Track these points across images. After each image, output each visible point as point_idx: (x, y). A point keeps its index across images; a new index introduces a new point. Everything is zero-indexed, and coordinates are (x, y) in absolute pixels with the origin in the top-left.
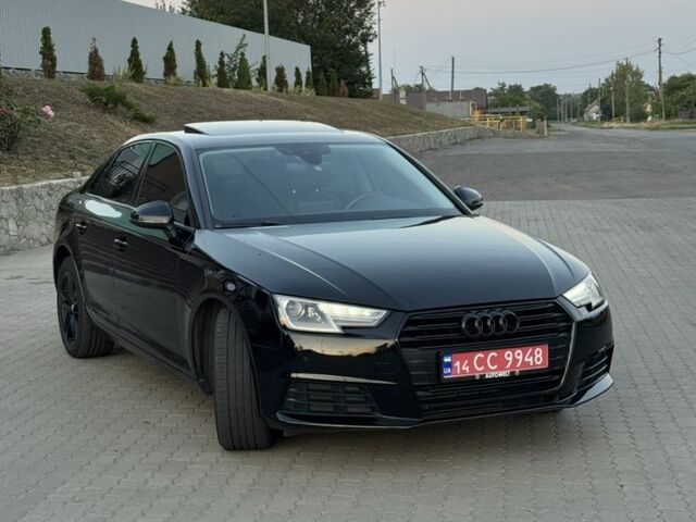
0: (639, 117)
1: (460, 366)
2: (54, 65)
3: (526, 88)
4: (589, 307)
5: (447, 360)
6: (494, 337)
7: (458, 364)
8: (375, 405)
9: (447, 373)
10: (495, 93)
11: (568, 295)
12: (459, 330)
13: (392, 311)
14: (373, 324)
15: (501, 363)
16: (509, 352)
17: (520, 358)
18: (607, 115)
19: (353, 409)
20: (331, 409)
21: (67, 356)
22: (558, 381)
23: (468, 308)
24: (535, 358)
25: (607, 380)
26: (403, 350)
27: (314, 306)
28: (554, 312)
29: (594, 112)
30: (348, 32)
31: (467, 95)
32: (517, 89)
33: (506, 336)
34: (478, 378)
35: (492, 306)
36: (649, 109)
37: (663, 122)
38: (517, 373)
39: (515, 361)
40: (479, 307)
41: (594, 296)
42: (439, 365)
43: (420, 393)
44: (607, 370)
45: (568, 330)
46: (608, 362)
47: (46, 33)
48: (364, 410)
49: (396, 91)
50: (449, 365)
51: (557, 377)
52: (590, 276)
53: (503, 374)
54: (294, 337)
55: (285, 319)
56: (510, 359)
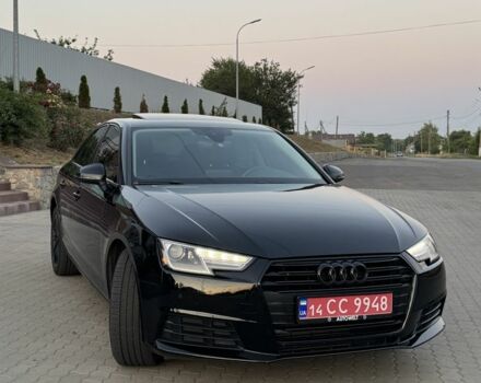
0: (436, 152)
1: (315, 309)
2: (120, 107)
3: (376, 135)
4: (428, 262)
5: (303, 303)
6: (344, 285)
7: (313, 307)
8: (238, 339)
9: (303, 316)
10: (360, 137)
11: (410, 251)
12: (315, 277)
13: (257, 258)
14: (240, 269)
15: (350, 308)
16: (358, 299)
17: (368, 304)
18: (418, 149)
19: (220, 342)
20: (202, 341)
21: (53, 273)
22: (401, 325)
23: (324, 258)
24: (381, 304)
25: (440, 323)
26: (265, 293)
27: (192, 250)
28: (399, 265)
29: (411, 148)
30: (282, 100)
31: (344, 137)
32: (371, 135)
33: (356, 284)
34: (330, 320)
35: (344, 257)
36: (441, 147)
37: (448, 154)
38: (365, 318)
39: (363, 306)
40: (334, 258)
41: (431, 252)
42: (296, 308)
43: (278, 331)
44: (440, 314)
45: (410, 281)
46: (441, 308)
47: (117, 90)
48: (229, 344)
49: (307, 134)
50: (305, 308)
51: (399, 322)
52: (428, 236)
53: (352, 318)
54: (174, 276)
55: (167, 260)
56: (359, 305)
